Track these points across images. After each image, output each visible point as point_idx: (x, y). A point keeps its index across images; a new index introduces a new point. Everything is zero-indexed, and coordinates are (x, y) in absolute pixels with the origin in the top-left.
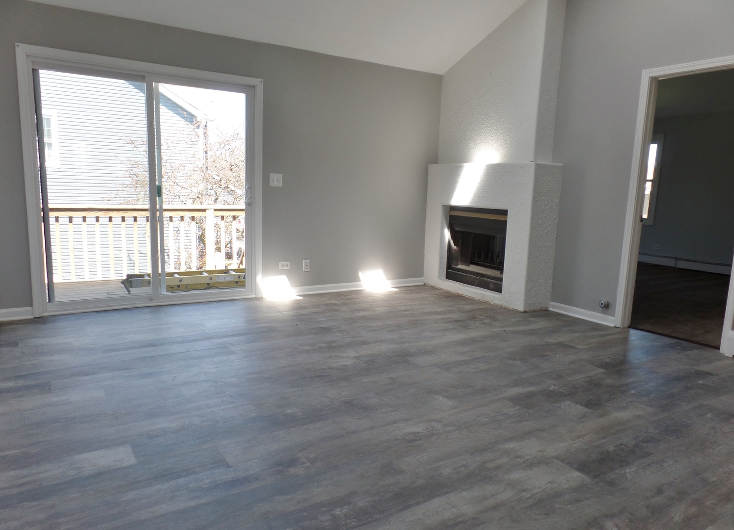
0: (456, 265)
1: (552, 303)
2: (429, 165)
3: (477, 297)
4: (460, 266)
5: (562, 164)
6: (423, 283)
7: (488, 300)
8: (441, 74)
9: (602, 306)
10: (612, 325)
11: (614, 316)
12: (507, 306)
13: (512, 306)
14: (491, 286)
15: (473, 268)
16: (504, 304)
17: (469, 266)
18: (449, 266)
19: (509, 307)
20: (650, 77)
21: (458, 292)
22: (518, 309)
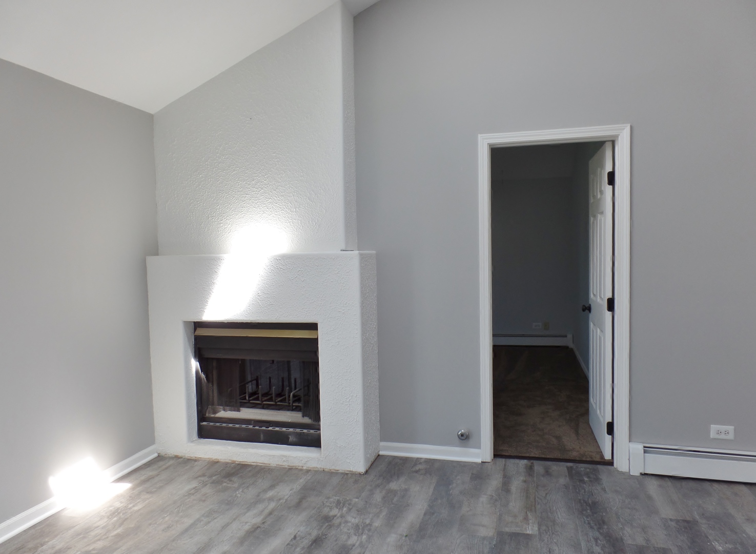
0: (215, 413)
1: (382, 444)
2: (147, 257)
3: (273, 463)
4: (223, 414)
5: (374, 252)
6: (156, 455)
7: (296, 464)
8: (151, 113)
9: (463, 438)
10: (479, 460)
11: (479, 447)
12: (333, 468)
13: (343, 467)
14: (291, 439)
15: (247, 413)
16: (328, 466)
17: (239, 411)
18: (201, 417)
19: (337, 469)
20: (488, 144)
21: (235, 459)
22: (354, 470)
